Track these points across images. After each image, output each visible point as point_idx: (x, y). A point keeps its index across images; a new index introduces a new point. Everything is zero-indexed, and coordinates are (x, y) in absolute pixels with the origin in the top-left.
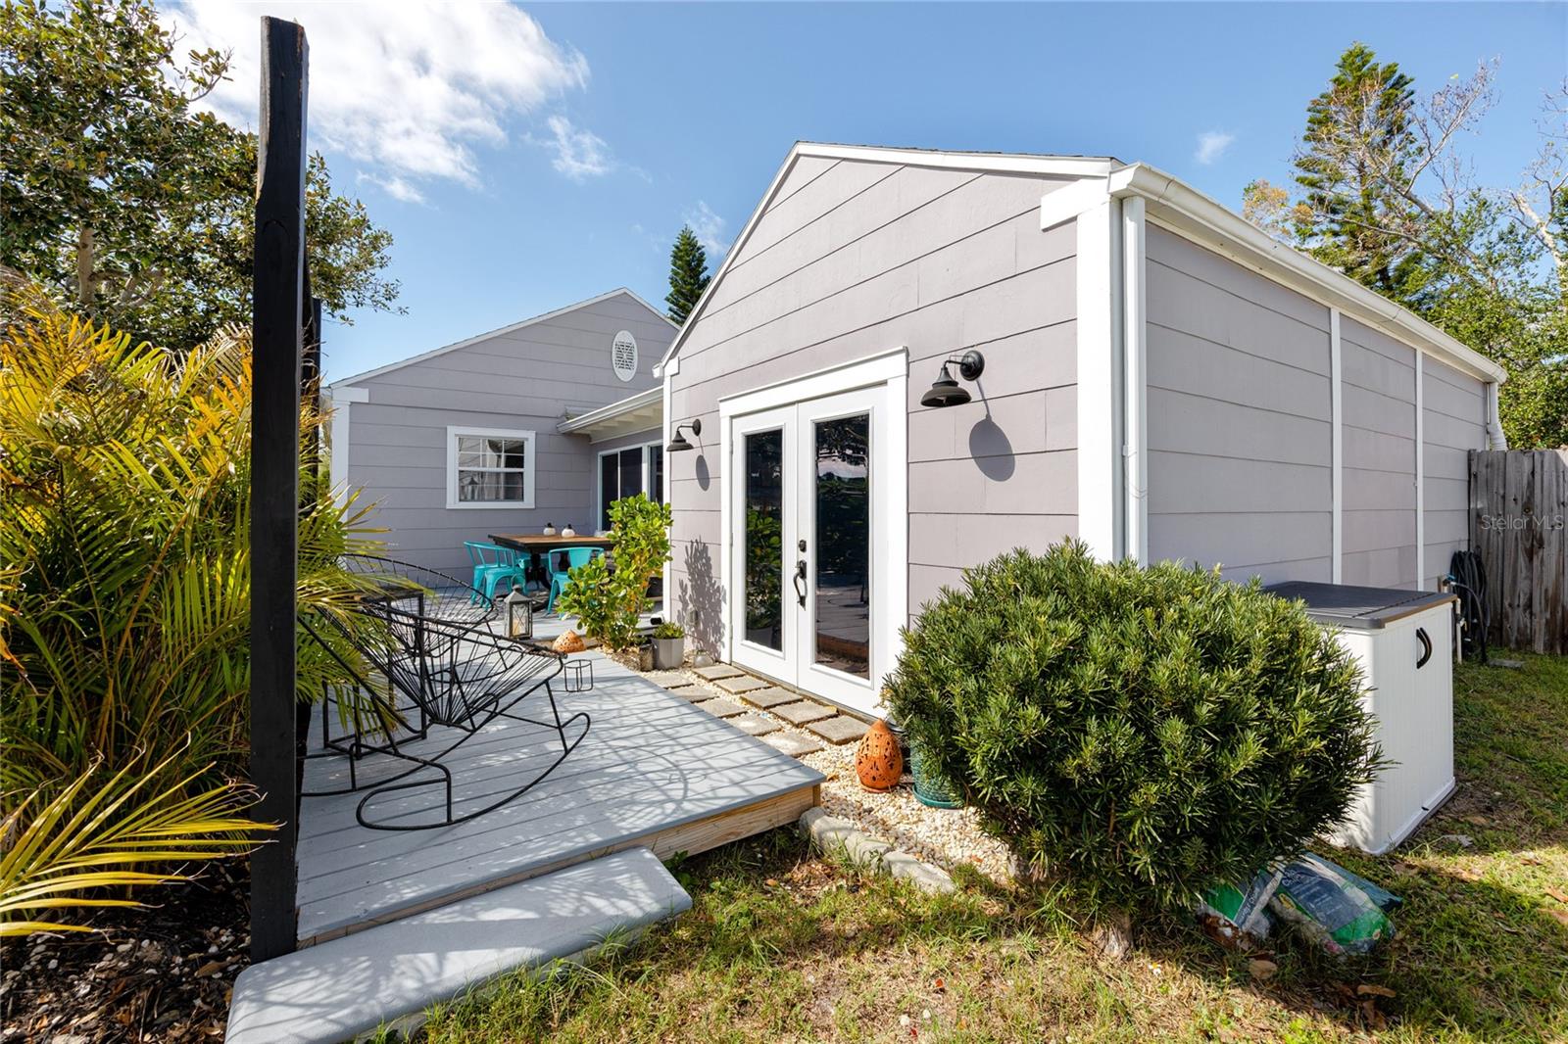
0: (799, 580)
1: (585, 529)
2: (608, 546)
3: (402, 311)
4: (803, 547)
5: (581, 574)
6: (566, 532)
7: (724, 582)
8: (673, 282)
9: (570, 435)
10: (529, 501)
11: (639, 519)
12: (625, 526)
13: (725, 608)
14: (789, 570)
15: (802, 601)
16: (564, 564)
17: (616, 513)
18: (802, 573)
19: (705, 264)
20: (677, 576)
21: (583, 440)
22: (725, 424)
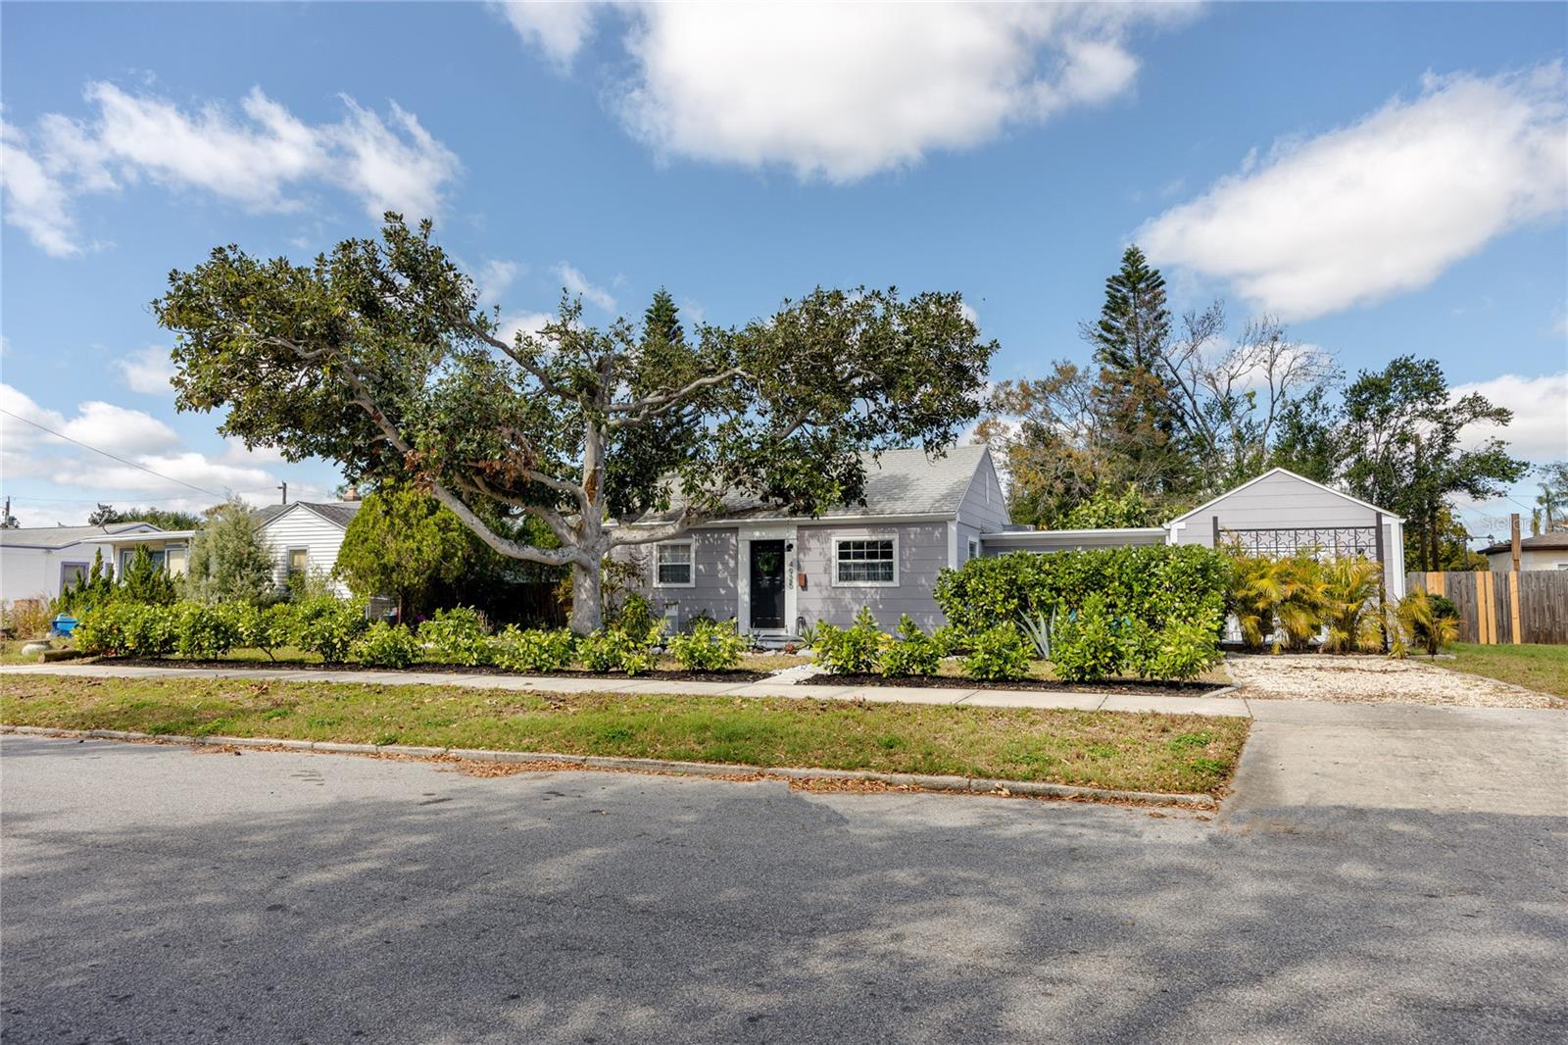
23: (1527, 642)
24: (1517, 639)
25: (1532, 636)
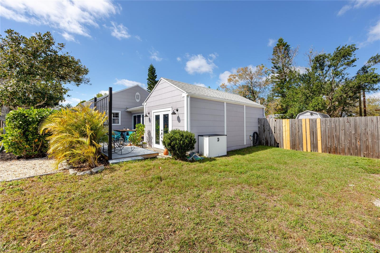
0: (161, 135)
1: (131, 129)
2: (135, 131)
3: (91, 84)
4: (162, 131)
5: (132, 135)
6: (128, 129)
7: (153, 136)
8: (149, 75)
9: (128, 112)
10: (120, 124)
11: (140, 127)
12: (138, 128)
13: (153, 140)
14: (160, 133)
15: (162, 137)
16: (128, 134)
17: (137, 126)
18: (162, 134)
19: (156, 72)
20: (146, 136)
21: (130, 113)
22: (153, 113)
23: (325, 152)
24: (320, 150)
25: (328, 149)
